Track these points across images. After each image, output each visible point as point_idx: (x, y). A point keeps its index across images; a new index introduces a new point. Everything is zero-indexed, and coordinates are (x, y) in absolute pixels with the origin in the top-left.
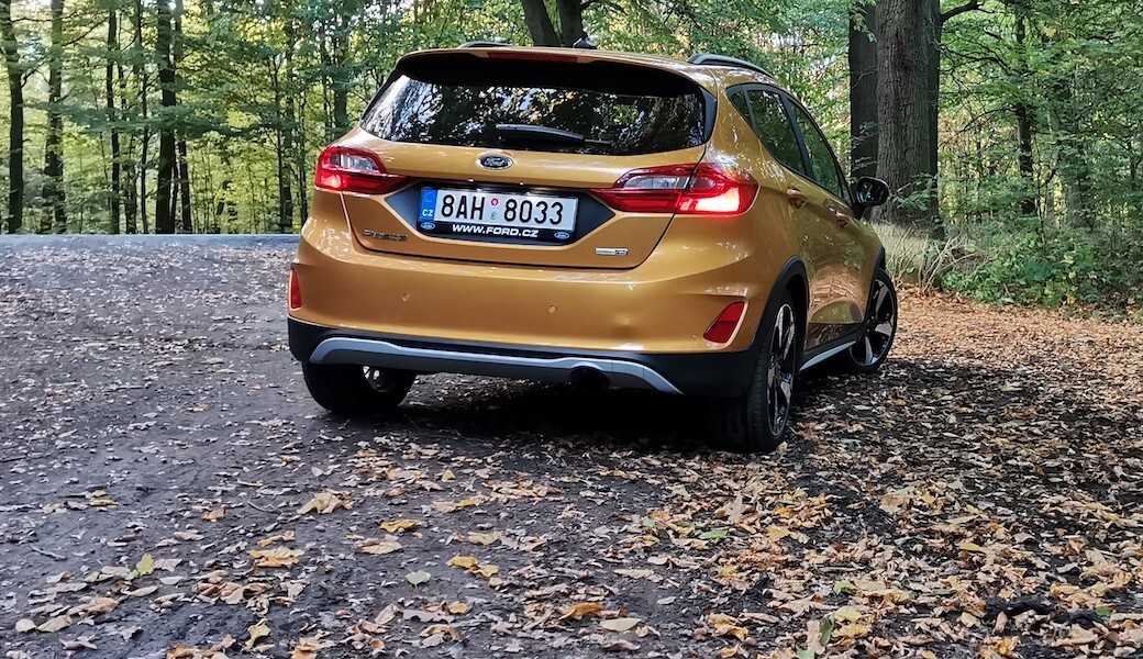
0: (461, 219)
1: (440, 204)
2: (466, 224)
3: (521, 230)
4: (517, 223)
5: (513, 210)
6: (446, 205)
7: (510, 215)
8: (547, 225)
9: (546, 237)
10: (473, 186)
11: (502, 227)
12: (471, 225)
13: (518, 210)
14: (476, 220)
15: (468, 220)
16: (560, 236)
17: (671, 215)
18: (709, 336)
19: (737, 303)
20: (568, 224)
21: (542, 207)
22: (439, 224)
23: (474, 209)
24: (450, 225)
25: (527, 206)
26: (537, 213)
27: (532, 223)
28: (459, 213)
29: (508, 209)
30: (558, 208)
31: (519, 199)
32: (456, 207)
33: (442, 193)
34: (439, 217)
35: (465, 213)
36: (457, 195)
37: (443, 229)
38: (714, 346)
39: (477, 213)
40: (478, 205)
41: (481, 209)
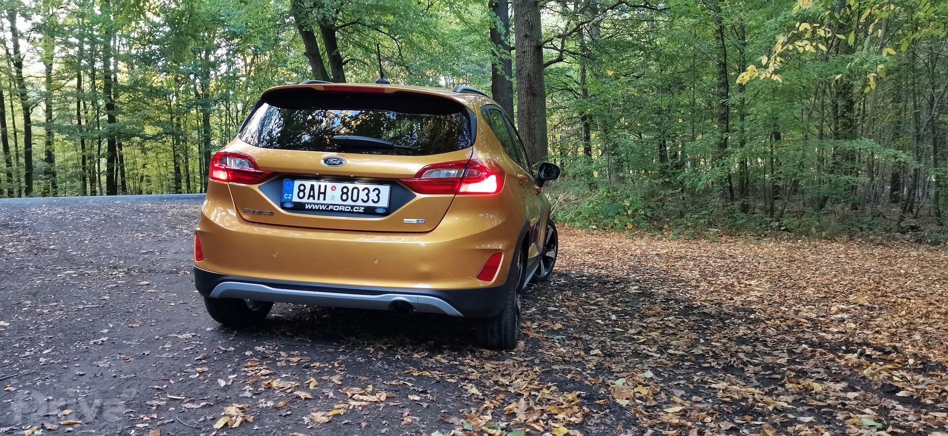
0: (311, 200)
1: (296, 190)
2: (315, 204)
3: (352, 207)
4: (349, 202)
5: (347, 193)
6: (300, 191)
7: (345, 197)
8: (370, 204)
9: (370, 211)
10: (318, 178)
11: (339, 205)
12: (318, 204)
13: (350, 194)
14: (321, 201)
15: (316, 201)
16: (379, 211)
17: (453, 196)
18: (481, 277)
19: (497, 254)
20: (384, 202)
21: (366, 191)
22: (295, 203)
23: (320, 193)
24: (303, 205)
25: (355, 191)
26: (363, 195)
27: (360, 203)
28: (309, 196)
29: (343, 193)
30: (377, 192)
31: (350, 186)
32: (307, 191)
33: (297, 183)
34: (296, 199)
35: (313, 196)
36: (308, 184)
37: (299, 207)
38: (481, 284)
39: (322, 196)
40: (322, 190)
41: (324, 193)
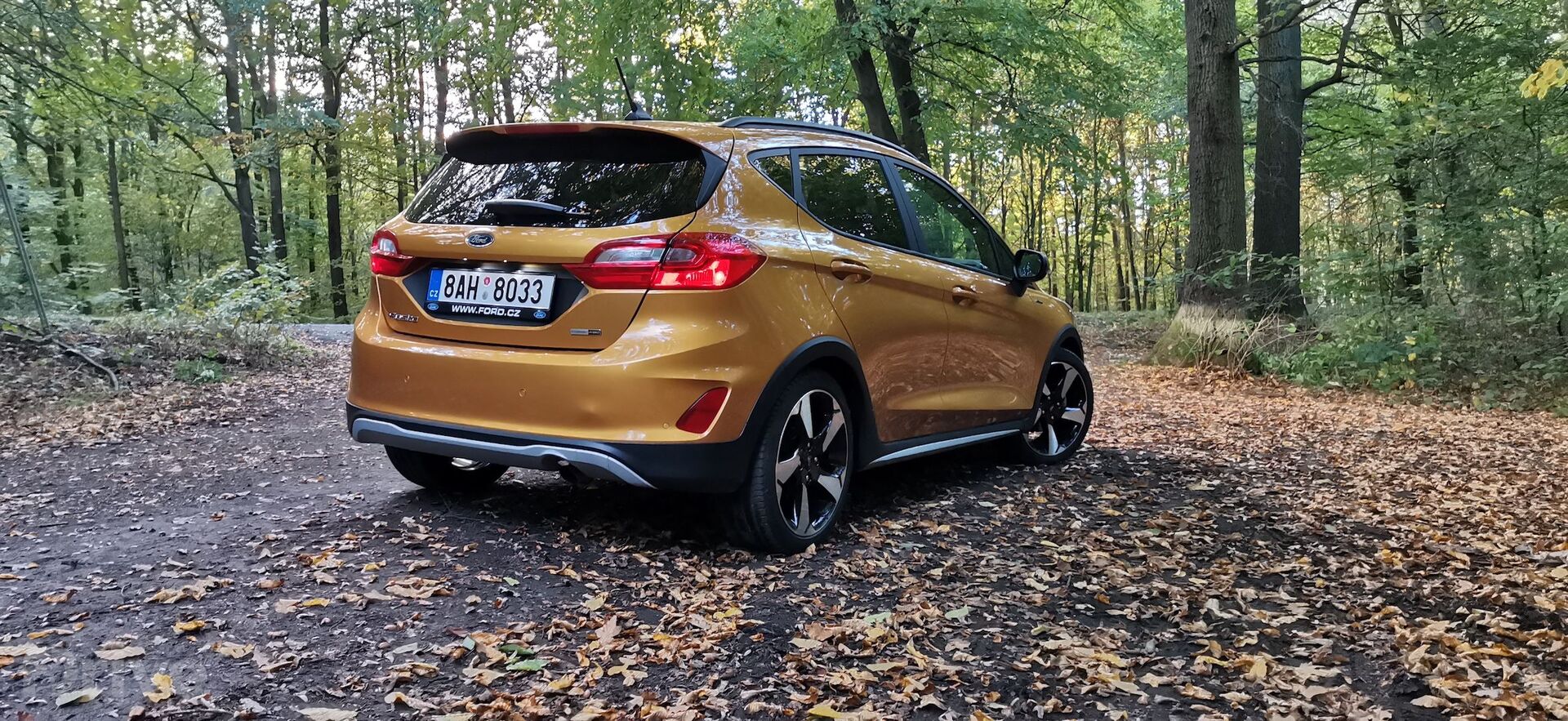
0: (459, 300)
1: (443, 284)
2: (463, 305)
3: (507, 309)
4: (504, 302)
5: (501, 289)
6: (448, 285)
7: (498, 294)
8: (529, 305)
9: (527, 317)
10: (472, 265)
11: (491, 307)
12: (466, 305)
13: (505, 289)
14: (471, 301)
15: (465, 301)
16: (539, 316)
17: (644, 291)
18: (683, 424)
19: (718, 390)
20: (545, 304)
21: (525, 285)
22: (442, 304)
23: (470, 288)
24: (449, 305)
25: (513, 284)
26: (521, 293)
27: (516, 303)
28: (458, 293)
29: (498, 288)
30: (538, 285)
31: (507, 277)
32: (456, 286)
33: (446, 273)
34: (442, 298)
35: (462, 293)
36: (458, 274)
37: (445, 310)
39: (472, 292)
40: (473, 285)
41: (475, 289)
